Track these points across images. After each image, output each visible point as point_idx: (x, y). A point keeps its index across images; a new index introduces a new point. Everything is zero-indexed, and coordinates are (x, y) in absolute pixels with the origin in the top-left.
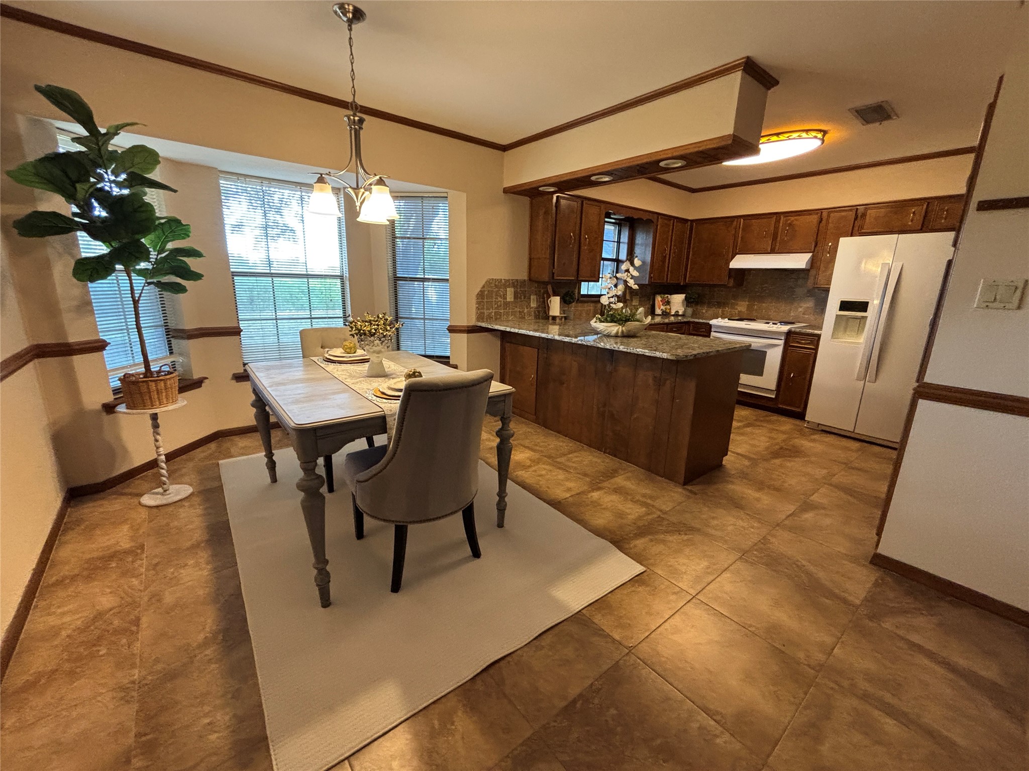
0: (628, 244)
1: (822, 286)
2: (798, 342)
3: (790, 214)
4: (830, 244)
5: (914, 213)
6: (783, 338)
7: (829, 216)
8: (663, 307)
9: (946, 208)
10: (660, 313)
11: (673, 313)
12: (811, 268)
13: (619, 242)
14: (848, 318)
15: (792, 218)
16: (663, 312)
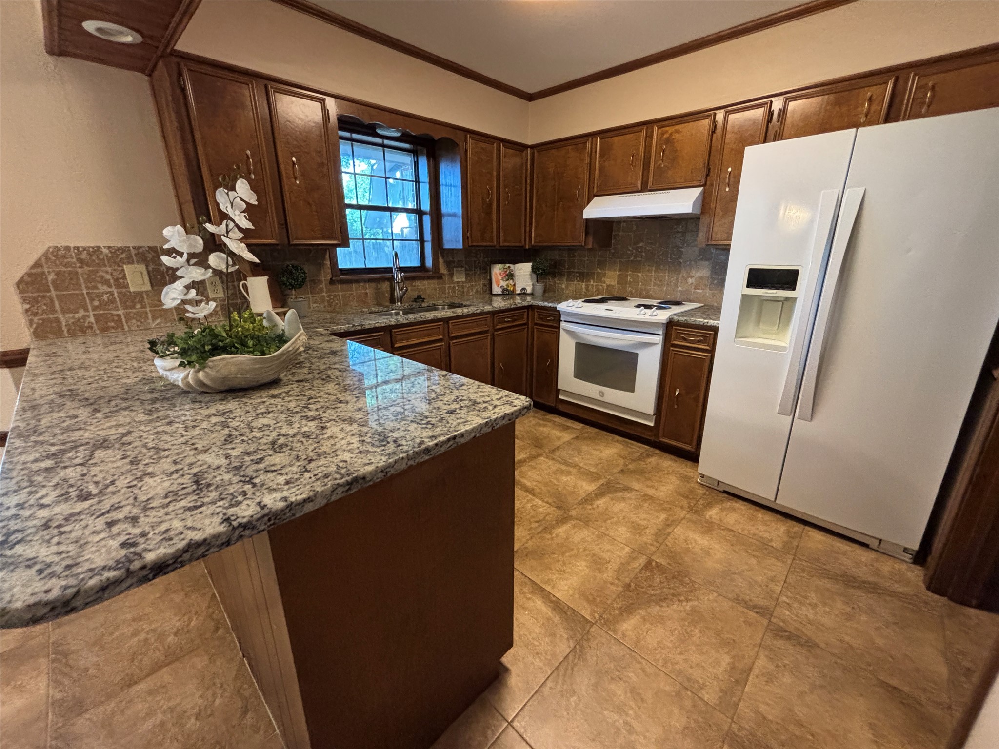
0: (430, 183)
1: (721, 243)
2: (684, 339)
3: (667, 123)
4: (730, 169)
5: (870, 99)
6: (661, 332)
7: (726, 119)
8: (504, 284)
9: (930, 84)
10: (500, 292)
11: (518, 292)
12: (703, 212)
13: (417, 182)
14: (762, 300)
15: (670, 129)
16: (504, 290)
